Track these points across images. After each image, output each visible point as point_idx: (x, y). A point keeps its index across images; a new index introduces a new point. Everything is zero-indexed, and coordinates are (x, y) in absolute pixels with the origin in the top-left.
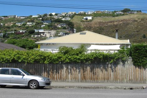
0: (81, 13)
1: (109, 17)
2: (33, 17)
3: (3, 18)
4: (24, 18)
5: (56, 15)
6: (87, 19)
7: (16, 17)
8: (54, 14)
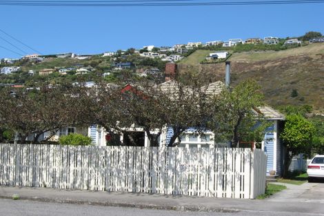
0: (211, 44)
1: (268, 51)
2: (106, 55)
3: (40, 59)
4: (84, 58)
5: (155, 50)
6: (215, 57)
7: (73, 56)
8: (150, 48)
